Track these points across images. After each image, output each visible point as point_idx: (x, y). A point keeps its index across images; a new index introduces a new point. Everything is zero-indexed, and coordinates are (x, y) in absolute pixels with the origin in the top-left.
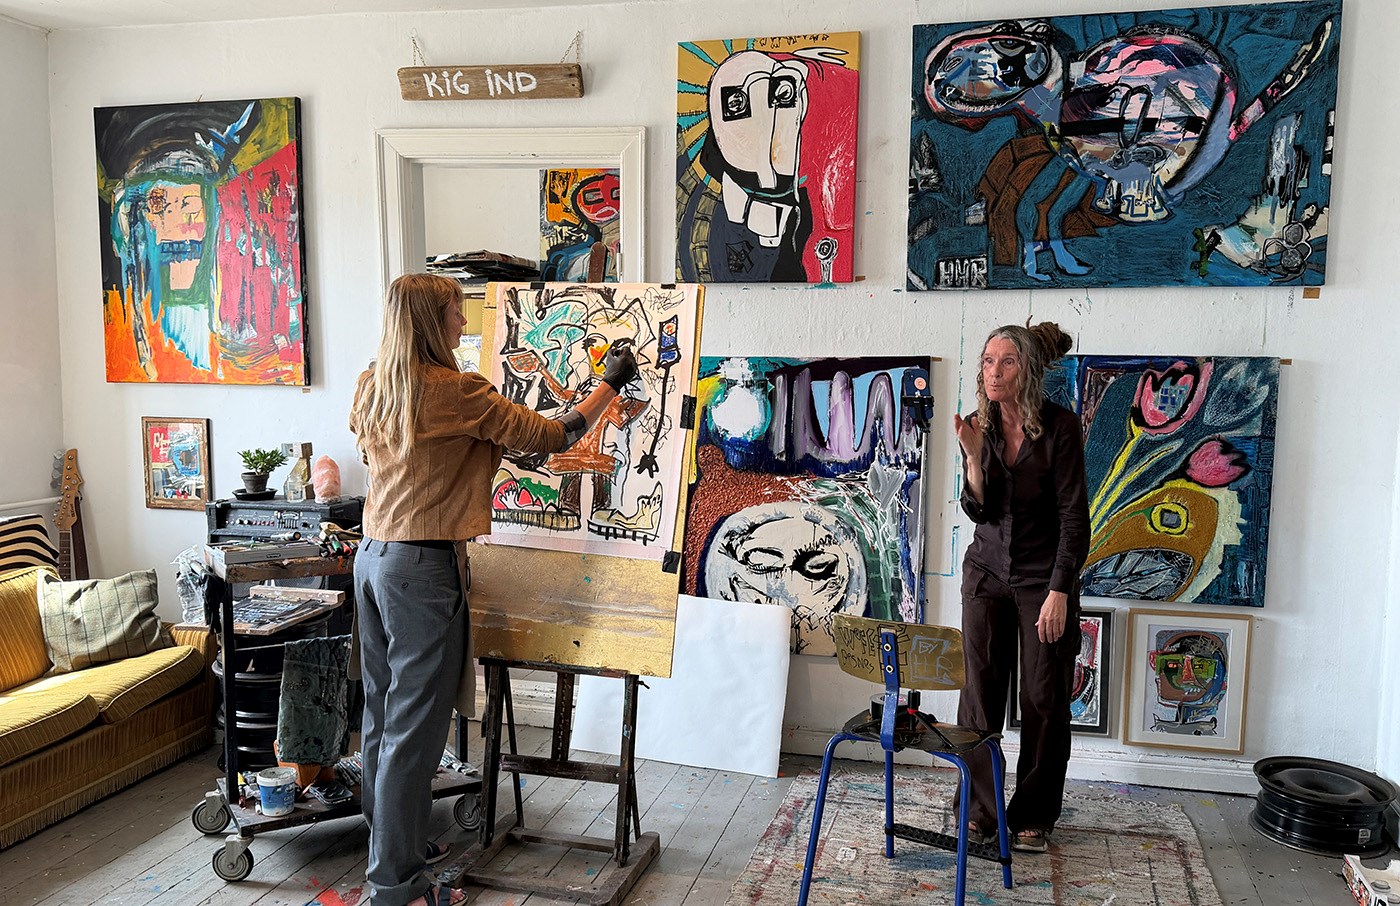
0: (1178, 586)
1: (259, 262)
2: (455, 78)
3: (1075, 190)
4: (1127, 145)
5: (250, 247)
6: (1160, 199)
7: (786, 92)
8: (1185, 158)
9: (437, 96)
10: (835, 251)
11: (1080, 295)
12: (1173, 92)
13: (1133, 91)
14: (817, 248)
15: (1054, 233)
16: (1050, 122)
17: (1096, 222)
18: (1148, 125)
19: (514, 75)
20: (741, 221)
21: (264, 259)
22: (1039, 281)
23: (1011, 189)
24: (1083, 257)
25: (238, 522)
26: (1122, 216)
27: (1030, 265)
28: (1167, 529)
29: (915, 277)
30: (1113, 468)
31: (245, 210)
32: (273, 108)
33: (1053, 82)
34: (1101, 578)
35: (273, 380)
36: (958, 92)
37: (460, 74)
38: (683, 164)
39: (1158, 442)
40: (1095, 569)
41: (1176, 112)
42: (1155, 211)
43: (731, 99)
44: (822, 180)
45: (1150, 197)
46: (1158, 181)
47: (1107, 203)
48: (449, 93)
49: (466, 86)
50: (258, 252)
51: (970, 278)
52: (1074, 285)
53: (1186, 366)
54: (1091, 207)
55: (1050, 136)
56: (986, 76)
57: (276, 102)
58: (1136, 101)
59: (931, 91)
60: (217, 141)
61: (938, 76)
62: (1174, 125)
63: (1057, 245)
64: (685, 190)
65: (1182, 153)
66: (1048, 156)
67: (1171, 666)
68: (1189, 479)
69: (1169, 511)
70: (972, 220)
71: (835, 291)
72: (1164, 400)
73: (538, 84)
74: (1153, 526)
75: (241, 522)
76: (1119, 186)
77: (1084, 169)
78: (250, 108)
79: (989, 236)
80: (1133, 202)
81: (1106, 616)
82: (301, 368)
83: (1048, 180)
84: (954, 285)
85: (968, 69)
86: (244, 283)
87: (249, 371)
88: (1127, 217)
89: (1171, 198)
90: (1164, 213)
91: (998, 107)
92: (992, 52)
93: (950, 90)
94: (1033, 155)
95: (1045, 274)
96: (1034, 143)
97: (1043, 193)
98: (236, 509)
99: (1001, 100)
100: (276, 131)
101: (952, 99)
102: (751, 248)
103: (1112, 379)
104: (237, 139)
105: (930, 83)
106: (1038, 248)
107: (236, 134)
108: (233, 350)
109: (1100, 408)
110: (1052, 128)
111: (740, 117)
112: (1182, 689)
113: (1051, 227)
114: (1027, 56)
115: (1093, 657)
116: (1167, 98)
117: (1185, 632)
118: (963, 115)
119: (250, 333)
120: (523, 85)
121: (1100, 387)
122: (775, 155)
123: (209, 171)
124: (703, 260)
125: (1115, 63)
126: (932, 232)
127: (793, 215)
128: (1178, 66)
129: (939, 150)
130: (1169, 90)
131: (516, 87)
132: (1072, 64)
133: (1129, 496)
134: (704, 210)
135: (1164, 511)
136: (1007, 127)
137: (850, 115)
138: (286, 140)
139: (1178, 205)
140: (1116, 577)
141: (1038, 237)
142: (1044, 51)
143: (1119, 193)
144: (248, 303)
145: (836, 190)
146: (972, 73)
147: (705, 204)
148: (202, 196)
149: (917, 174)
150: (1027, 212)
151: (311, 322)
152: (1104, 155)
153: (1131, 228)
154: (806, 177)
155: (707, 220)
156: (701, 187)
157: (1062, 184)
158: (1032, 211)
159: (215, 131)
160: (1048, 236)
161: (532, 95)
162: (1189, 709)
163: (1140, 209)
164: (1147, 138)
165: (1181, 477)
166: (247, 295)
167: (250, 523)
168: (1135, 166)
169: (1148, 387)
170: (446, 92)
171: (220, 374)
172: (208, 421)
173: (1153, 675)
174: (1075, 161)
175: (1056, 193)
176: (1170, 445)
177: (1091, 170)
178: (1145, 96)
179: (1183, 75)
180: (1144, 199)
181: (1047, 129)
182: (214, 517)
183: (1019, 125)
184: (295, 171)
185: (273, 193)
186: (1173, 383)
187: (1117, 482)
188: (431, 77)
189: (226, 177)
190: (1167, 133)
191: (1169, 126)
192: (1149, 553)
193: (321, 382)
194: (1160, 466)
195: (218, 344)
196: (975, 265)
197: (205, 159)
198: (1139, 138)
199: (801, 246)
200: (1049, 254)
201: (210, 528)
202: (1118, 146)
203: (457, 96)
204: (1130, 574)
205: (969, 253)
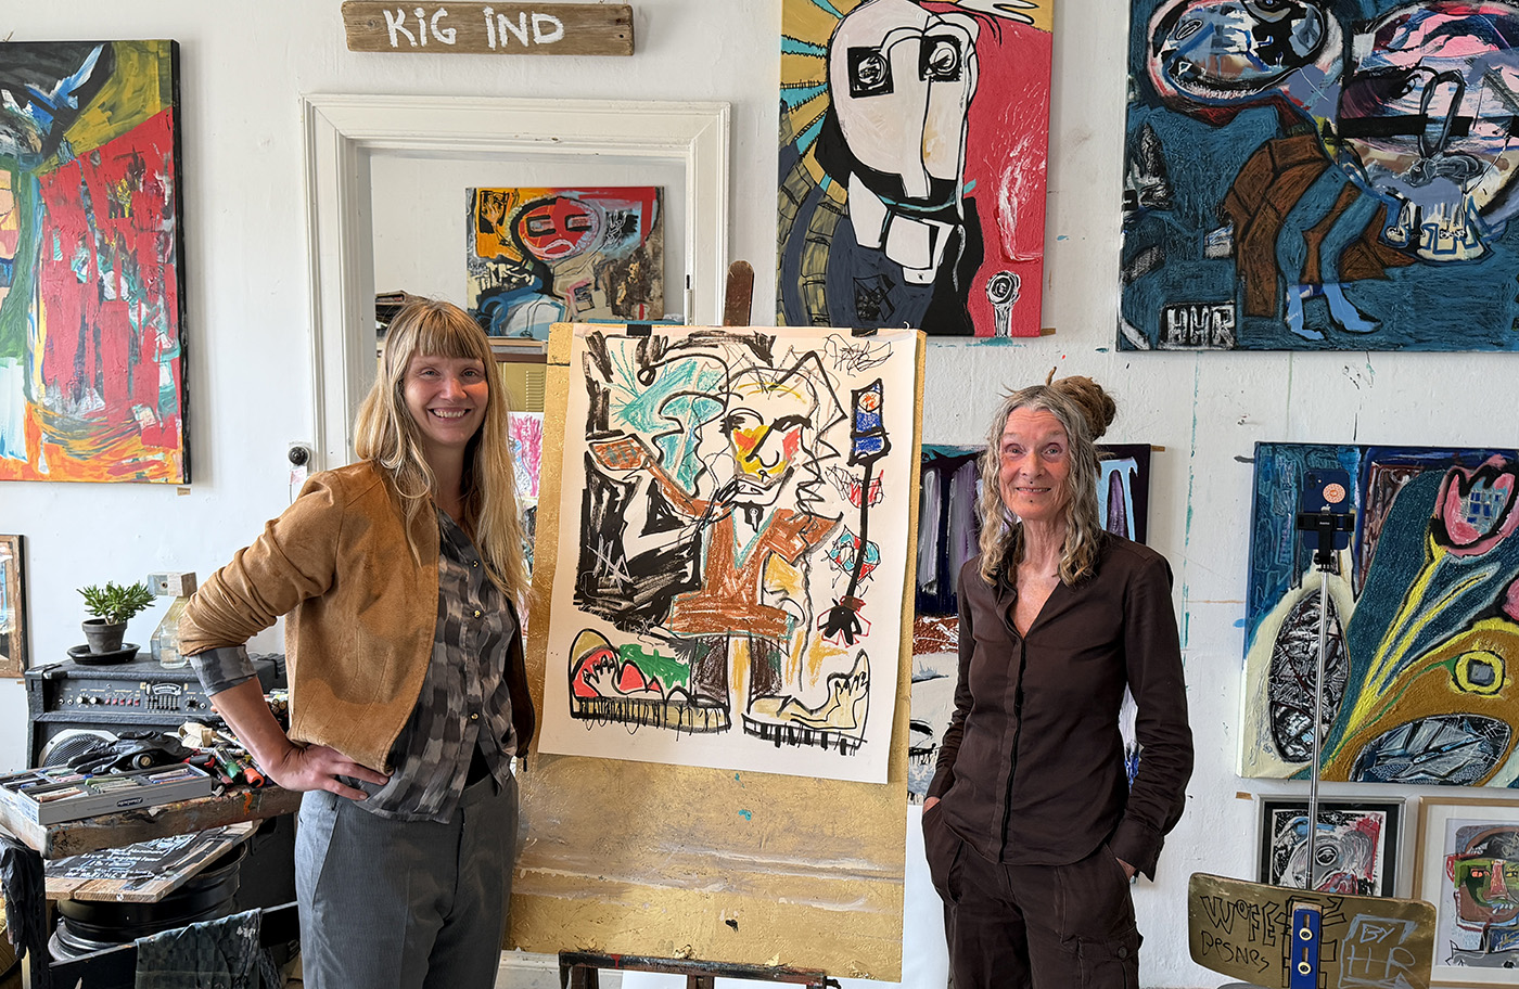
0: (1489, 766)
1: (110, 294)
2: (435, 19)
3: (1358, 214)
4: (1429, 153)
5: (94, 270)
6: (1474, 230)
7: (946, 59)
8: (1507, 174)
9: (404, 46)
10: (1016, 290)
11: (1358, 361)
12: (1495, 82)
13: (1439, 78)
14: (990, 286)
15: (1328, 273)
16: (1324, 117)
17: (1385, 259)
18: (1459, 126)
19: (529, 18)
20: (877, 245)
21: (118, 288)
22: (1307, 340)
23: (1269, 210)
24: (1367, 307)
25: (80, 700)
26: (1421, 252)
27: (1294, 317)
28: (1476, 687)
29: (1132, 330)
30: (1406, 603)
31: (87, 211)
32: (135, 56)
33: (1329, 61)
34: (1387, 757)
35: (132, 476)
36: (1195, 70)
37: (442, 13)
38: (789, 158)
39: (1467, 566)
40: (1380, 745)
41: (1497, 108)
42: (1467, 247)
43: (863, 65)
44: (997, 188)
45: (1460, 226)
46: (1471, 205)
47: (1401, 234)
48: (424, 41)
49: (452, 32)
50: (108, 278)
51: (1210, 333)
52: (1354, 347)
53: (1504, 462)
54: (1379, 238)
55: (1324, 136)
56: (1235, 49)
57: (139, 46)
58: (1444, 93)
59: (1156, 66)
60: (39, 103)
61: (1167, 46)
62: (1494, 127)
63: (1332, 291)
64: (792, 198)
65: (1504, 167)
66: (1319, 166)
67: (1474, 874)
68: (1507, 618)
69: (1479, 662)
70: (1213, 251)
71: (1011, 349)
72: (1475, 509)
73: (566, 33)
74: (1457, 684)
75: (85, 701)
76: (1418, 210)
77: (1371, 185)
78: (95, 53)
79: (1238, 274)
80: (1437, 233)
81: (1392, 809)
82: (177, 456)
83: (1320, 198)
84: (1188, 343)
85: (1209, 39)
86: (84, 325)
87: (93, 462)
88: (1428, 254)
89: (1489, 229)
90: (1479, 250)
91: (1251, 93)
92: (1245, 15)
93: (1184, 66)
94: (1300, 163)
95: (1315, 331)
96: (1303, 147)
97: (1313, 216)
98: (76, 679)
99: (1256, 83)
100: (140, 90)
101: (1186, 80)
102: (890, 285)
103: (1406, 479)
104: (73, 102)
105: (1155, 55)
106: (1306, 293)
107: (72, 94)
108: (63, 428)
109: (1389, 520)
110: (1327, 125)
111: (876, 92)
112: (1489, 906)
113: (1325, 265)
114: (1294, 23)
115: (1372, 866)
116: (1486, 89)
117: (1494, 827)
118: (1203, 102)
119: (93, 402)
120: (543, 34)
121: (1389, 490)
122: (928, 149)
123: (24, 150)
124: (819, 300)
125: (1415, 38)
126: (1157, 266)
127: (954, 237)
128: (1501, 47)
129: (1168, 151)
130: (1489, 78)
131: (531, 35)
132: (1356, 38)
133: (1426, 643)
134: (821, 227)
135: (1472, 663)
136: (1263, 122)
137: (1041, 95)
138: (156, 105)
139: (1498, 239)
140: (1407, 755)
141: (1307, 278)
142: (1318, 17)
143: (1418, 220)
144: (90, 358)
145: (1019, 203)
146: (1216, 43)
147: (821, 220)
148: (14, 188)
149: (1136, 184)
150: (1290, 242)
151: (192, 387)
152: (1397, 166)
153: (1434, 269)
154: (974, 182)
155: (825, 243)
156: (816, 192)
157: (1340, 205)
158: (1297, 241)
159: (37, 88)
160: (1320, 276)
161: (555, 49)
162: (1499, 932)
163: (1445, 244)
164: (1458, 145)
165: (1496, 616)
166: (90, 344)
167: (99, 701)
168: (1440, 183)
169: (1454, 491)
170: (418, 40)
171: (43, 466)
172: (21, 538)
173: (1452, 887)
174: (1359, 173)
175: (1334, 215)
176: (1481, 571)
177: (1381, 187)
178: (1455, 85)
179: (1507, 58)
180: (1452, 229)
181: (1320, 128)
182: (39, 694)
183: (1282, 119)
184: (170, 154)
185: (132, 186)
186: (1487, 485)
187: (1410, 622)
188: (395, 16)
189: (54, 160)
190: (1484, 138)
191: (1488, 129)
192: (1451, 721)
193: (208, 478)
194: (1469, 600)
195: (39, 421)
196: (1217, 316)
197: (18, 131)
198: (1447, 143)
199: (966, 281)
200: (1321, 302)
201: (32, 711)
202: (1418, 154)
203: (435, 47)
204: (1426, 750)
205: (1209, 297)
